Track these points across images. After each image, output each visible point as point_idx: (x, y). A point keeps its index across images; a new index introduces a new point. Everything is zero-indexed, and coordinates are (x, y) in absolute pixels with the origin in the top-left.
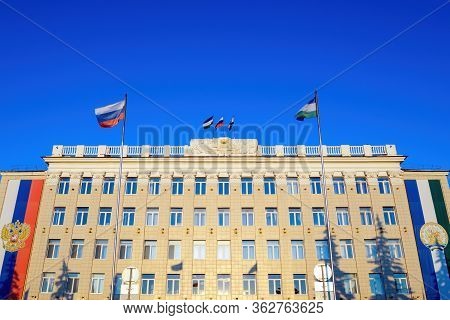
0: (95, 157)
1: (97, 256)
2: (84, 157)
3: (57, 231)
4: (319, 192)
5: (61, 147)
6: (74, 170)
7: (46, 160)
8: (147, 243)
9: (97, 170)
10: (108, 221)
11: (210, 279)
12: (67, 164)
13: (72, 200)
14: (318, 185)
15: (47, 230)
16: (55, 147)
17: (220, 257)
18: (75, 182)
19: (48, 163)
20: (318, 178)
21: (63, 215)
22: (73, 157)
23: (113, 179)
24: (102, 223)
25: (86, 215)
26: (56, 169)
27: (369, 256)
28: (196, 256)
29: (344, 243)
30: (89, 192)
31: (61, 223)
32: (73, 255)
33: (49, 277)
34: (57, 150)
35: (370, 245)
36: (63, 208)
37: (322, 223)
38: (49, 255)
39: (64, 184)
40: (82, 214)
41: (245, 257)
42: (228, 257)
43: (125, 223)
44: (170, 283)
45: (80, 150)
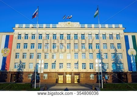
0: (29, 28)
1: (31, 58)
2: (25, 28)
3: (18, 51)
4: (98, 39)
5: (18, 25)
6: (23, 32)
7: (14, 29)
8: (46, 54)
9: (30, 32)
10: (34, 48)
11: (65, 65)
12: (20, 30)
13: (22, 41)
14: (98, 37)
15: (15, 50)
16: (16, 25)
17: (68, 58)
18: (23, 36)
19: (14, 30)
20: (98, 35)
21: (20, 46)
22: (22, 28)
23: (35, 35)
24: (32, 48)
25: (27, 46)
26: (17, 32)
27: (112, 58)
28: (60, 58)
29: (105, 54)
30: (27, 39)
31: (19, 48)
32: (23, 58)
33: (17, 64)
34: (17, 26)
35: (113, 55)
36: (20, 44)
37: (99, 48)
38: (16, 58)
39: (19, 36)
40: (26, 46)
41: (75, 58)
42: (70, 58)
43: (39, 48)
44: (53, 66)
45: (24, 26)
